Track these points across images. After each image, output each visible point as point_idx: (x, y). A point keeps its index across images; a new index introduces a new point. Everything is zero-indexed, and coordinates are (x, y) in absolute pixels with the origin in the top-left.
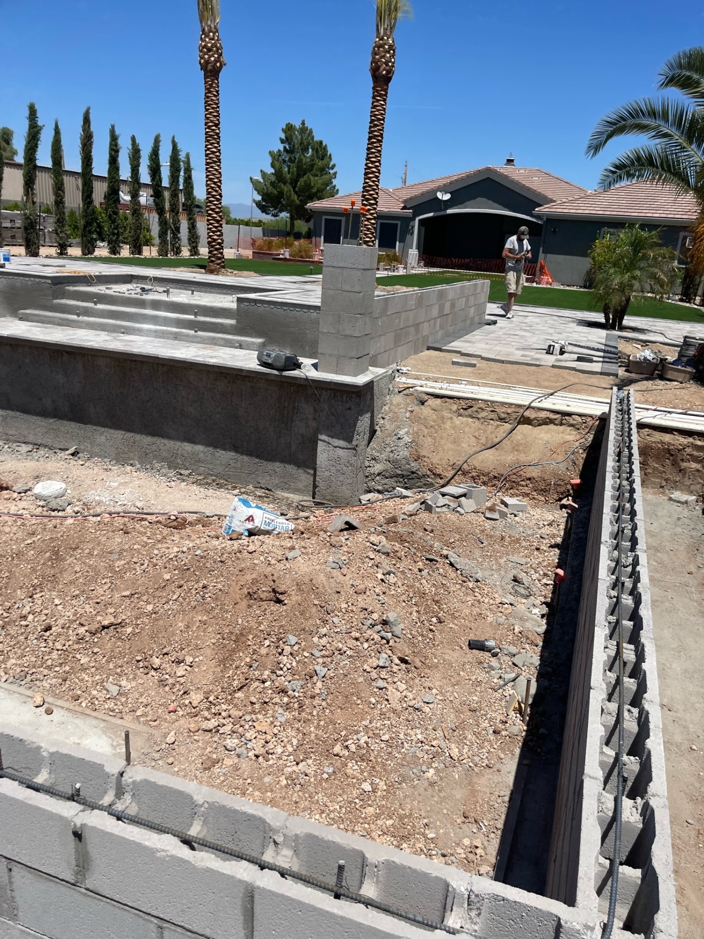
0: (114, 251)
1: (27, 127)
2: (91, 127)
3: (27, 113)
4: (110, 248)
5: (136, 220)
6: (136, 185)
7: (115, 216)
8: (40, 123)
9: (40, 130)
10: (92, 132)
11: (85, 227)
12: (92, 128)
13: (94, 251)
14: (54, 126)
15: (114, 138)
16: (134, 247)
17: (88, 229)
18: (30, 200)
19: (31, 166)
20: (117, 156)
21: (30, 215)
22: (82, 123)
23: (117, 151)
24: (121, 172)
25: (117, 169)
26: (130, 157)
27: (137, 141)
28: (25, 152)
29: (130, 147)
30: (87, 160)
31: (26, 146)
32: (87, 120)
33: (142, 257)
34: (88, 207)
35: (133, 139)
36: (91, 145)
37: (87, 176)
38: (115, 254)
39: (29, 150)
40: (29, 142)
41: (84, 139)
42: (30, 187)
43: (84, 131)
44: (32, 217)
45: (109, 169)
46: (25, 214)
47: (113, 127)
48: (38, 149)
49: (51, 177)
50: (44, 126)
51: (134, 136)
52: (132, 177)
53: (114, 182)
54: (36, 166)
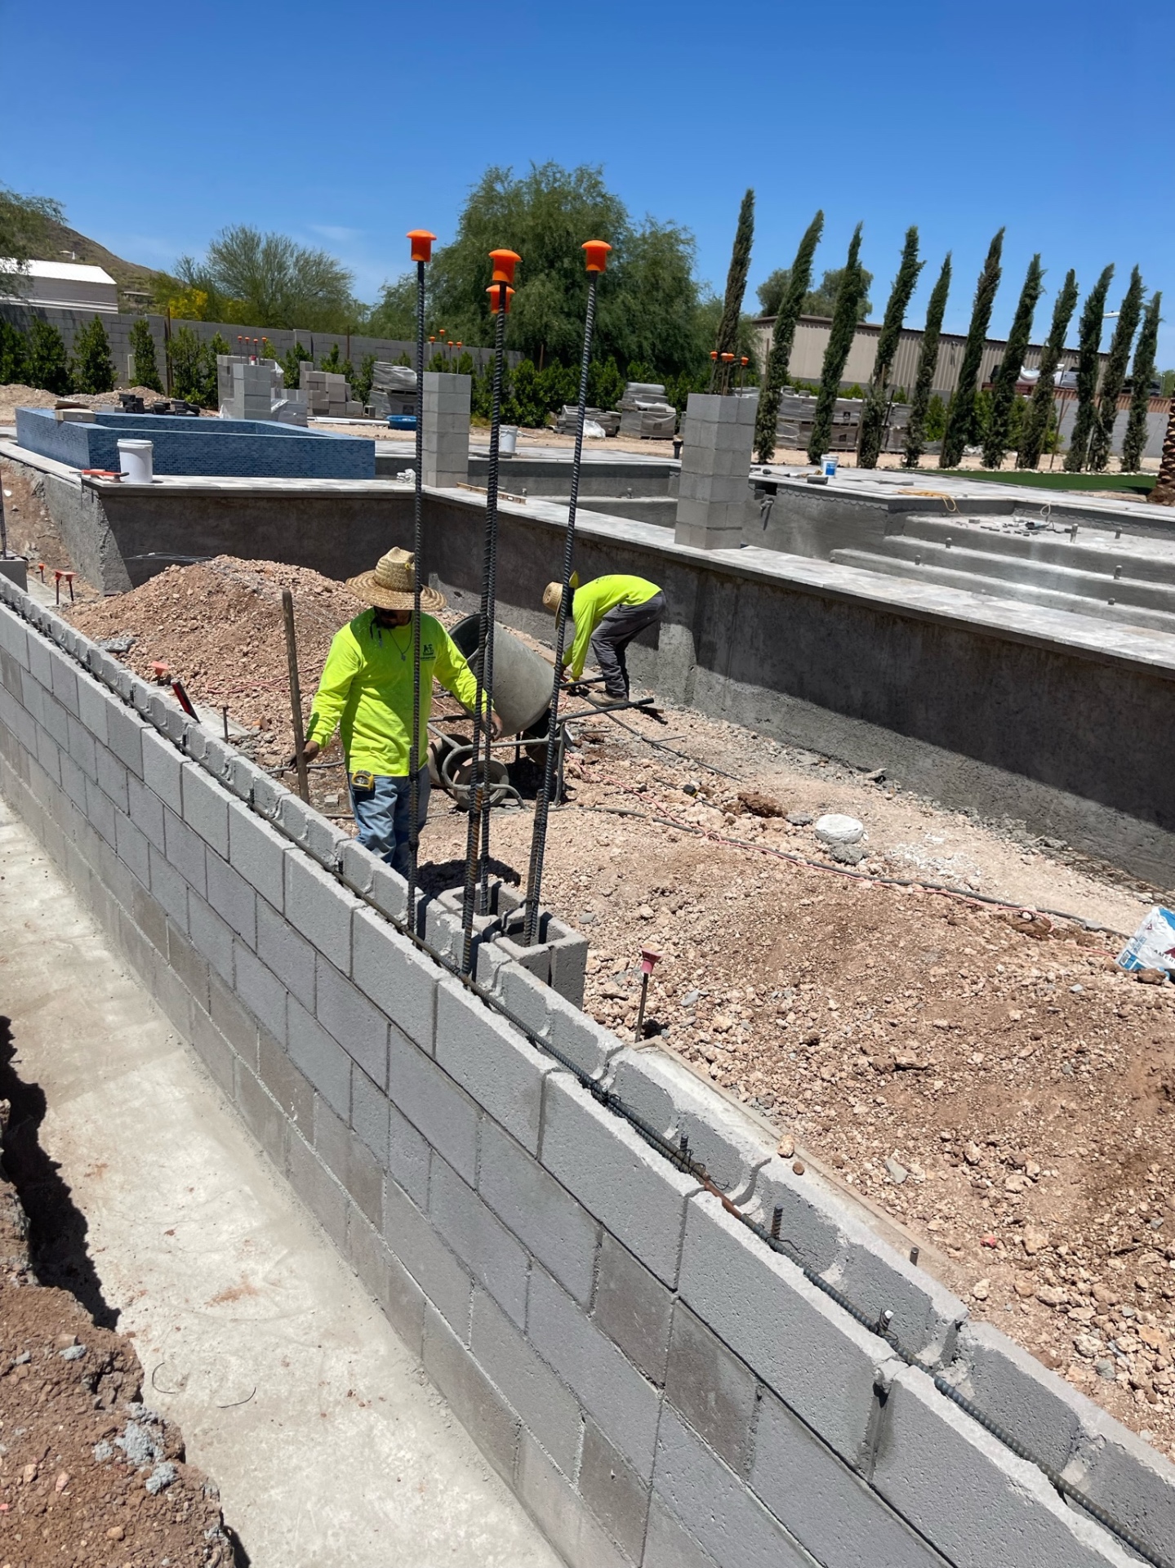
0: (991, 461)
1: (899, 266)
2: (1000, 261)
3: (902, 244)
4: (985, 457)
5: (1040, 411)
6: (1055, 353)
7: (1006, 405)
8: (919, 260)
9: (918, 270)
10: (1000, 270)
11: (955, 421)
12: (1002, 263)
13: (959, 461)
14: (942, 264)
15: (1034, 275)
16: (1026, 455)
17: (958, 425)
18: (881, 383)
19: (894, 329)
20: (1033, 306)
21: (877, 404)
22: (986, 256)
23: (1034, 298)
24: (1032, 333)
25: (1028, 327)
26: (1056, 307)
27: (1076, 281)
28: (889, 307)
29: (1061, 290)
30: (981, 315)
31: (892, 297)
32: (995, 251)
33: (1036, 472)
34: (966, 391)
35: (1071, 277)
36: (993, 290)
37: (976, 341)
38: (991, 466)
39: (895, 304)
40: (896, 292)
41: (986, 280)
42: (884, 362)
43: (986, 268)
44: (877, 408)
45: (1014, 328)
46: (869, 404)
47: (1037, 258)
48: (909, 302)
49: (920, 346)
51: (1073, 271)
52: (1050, 340)
53: (1016, 349)
54: (900, 329)
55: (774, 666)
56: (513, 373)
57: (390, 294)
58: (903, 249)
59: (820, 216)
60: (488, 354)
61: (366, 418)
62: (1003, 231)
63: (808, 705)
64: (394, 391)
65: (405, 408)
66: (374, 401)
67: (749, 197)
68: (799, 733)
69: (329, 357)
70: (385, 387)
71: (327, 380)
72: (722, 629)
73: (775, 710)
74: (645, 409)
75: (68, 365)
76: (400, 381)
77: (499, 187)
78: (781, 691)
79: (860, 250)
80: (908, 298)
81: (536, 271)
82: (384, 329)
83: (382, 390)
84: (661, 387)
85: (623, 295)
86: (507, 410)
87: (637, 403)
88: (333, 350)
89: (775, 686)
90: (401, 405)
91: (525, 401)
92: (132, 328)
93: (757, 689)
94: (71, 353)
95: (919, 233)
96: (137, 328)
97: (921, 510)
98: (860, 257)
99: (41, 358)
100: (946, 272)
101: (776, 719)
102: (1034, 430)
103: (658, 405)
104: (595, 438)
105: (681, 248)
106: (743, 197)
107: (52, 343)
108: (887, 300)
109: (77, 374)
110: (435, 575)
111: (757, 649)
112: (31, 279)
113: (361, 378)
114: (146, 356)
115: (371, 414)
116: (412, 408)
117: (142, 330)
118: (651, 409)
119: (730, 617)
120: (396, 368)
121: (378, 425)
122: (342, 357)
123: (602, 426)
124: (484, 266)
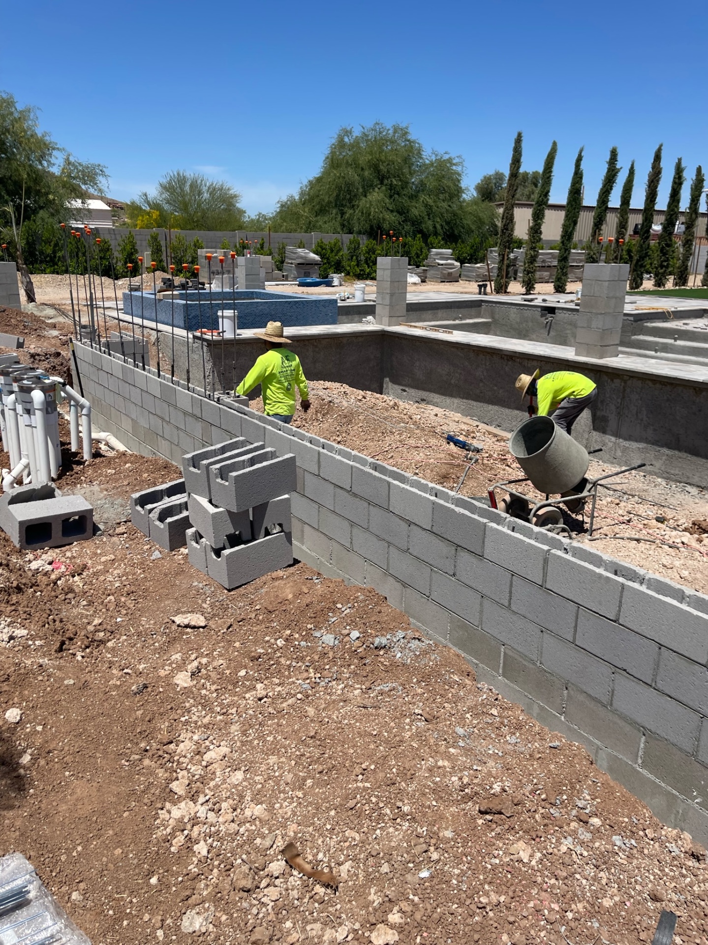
0: (659, 283)
1: (606, 170)
2: (661, 164)
3: (608, 157)
4: (656, 281)
5: (687, 251)
6: (694, 216)
7: (668, 249)
8: (618, 167)
9: (617, 173)
10: (661, 169)
11: (638, 261)
12: (662, 165)
13: (641, 284)
14: (630, 166)
15: (679, 171)
16: (679, 278)
17: (640, 263)
18: (596, 241)
19: (603, 208)
20: (680, 189)
21: (594, 254)
22: (652, 161)
23: (681, 184)
24: (681, 204)
25: (678, 201)
26: (692, 188)
27: (703, 172)
28: (599, 195)
29: (694, 178)
30: (652, 196)
31: (602, 189)
32: (658, 157)
33: (688, 288)
34: (644, 242)
35: (699, 170)
36: (658, 181)
37: (649, 211)
38: (659, 286)
39: (604, 193)
40: (604, 186)
41: (653, 175)
42: (598, 228)
43: (653, 168)
44: (594, 256)
45: (669, 203)
46: (589, 254)
47: (680, 160)
48: (612, 191)
49: (617, 217)
50: (621, 168)
51: (700, 167)
52: (690, 208)
53: (672, 215)
54: (607, 208)
55: (655, 430)
56: (363, 248)
57: (282, 206)
58: (608, 160)
59: (555, 144)
60: (347, 238)
61: (283, 281)
62: (661, 146)
63: (684, 455)
64: (299, 264)
65: (305, 273)
66: (286, 270)
67: (520, 136)
68: (677, 472)
69: (259, 246)
70: (293, 261)
71: (261, 260)
72: (613, 407)
73: (657, 458)
74: (442, 265)
75: (114, 261)
76: (302, 257)
77: (346, 139)
78: (662, 446)
79: (582, 162)
80: (611, 189)
81: (372, 186)
82: (281, 226)
83: (292, 264)
84: (450, 251)
85: (423, 197)
86: (361, 270)
87: (437, 261)
88: (260, 241)
89: (656, 443)
90: (303, 271)
91: (371, 264)
92: (149, 237)
93: (642, 445)
94: (116, 254)
95: (618, 151)
96: (152, 237)
97: (651, 319)
98: (582, 167)
99: (101, 258)
100: (632, 172)
101: (658, 464)
102: (683, 262)
103: (449, 261)
104: (415, 284)
105: (454, 168)
106: (515, 136)
107: (105, 249)
108: (599, 191)
109: (119, 266)
110: (388, 379)
111: (642, 420)
112: (89, 211)
113: (277, 257)
114: (157, 253)
115: (285, 278)
116: (309, 273)
117: (155, 238)
118: (446, 264)
119: (619, 401)
120: (299, 250)
121: (291, 285)
122: (266, 246)
123: (419, 277)
124: (341, 187)
